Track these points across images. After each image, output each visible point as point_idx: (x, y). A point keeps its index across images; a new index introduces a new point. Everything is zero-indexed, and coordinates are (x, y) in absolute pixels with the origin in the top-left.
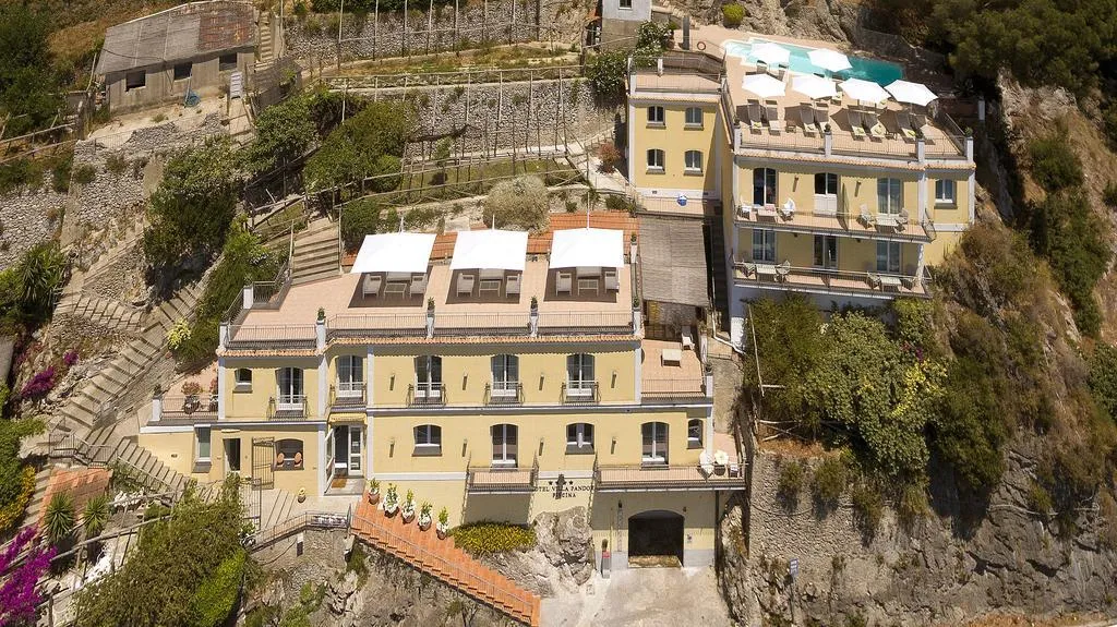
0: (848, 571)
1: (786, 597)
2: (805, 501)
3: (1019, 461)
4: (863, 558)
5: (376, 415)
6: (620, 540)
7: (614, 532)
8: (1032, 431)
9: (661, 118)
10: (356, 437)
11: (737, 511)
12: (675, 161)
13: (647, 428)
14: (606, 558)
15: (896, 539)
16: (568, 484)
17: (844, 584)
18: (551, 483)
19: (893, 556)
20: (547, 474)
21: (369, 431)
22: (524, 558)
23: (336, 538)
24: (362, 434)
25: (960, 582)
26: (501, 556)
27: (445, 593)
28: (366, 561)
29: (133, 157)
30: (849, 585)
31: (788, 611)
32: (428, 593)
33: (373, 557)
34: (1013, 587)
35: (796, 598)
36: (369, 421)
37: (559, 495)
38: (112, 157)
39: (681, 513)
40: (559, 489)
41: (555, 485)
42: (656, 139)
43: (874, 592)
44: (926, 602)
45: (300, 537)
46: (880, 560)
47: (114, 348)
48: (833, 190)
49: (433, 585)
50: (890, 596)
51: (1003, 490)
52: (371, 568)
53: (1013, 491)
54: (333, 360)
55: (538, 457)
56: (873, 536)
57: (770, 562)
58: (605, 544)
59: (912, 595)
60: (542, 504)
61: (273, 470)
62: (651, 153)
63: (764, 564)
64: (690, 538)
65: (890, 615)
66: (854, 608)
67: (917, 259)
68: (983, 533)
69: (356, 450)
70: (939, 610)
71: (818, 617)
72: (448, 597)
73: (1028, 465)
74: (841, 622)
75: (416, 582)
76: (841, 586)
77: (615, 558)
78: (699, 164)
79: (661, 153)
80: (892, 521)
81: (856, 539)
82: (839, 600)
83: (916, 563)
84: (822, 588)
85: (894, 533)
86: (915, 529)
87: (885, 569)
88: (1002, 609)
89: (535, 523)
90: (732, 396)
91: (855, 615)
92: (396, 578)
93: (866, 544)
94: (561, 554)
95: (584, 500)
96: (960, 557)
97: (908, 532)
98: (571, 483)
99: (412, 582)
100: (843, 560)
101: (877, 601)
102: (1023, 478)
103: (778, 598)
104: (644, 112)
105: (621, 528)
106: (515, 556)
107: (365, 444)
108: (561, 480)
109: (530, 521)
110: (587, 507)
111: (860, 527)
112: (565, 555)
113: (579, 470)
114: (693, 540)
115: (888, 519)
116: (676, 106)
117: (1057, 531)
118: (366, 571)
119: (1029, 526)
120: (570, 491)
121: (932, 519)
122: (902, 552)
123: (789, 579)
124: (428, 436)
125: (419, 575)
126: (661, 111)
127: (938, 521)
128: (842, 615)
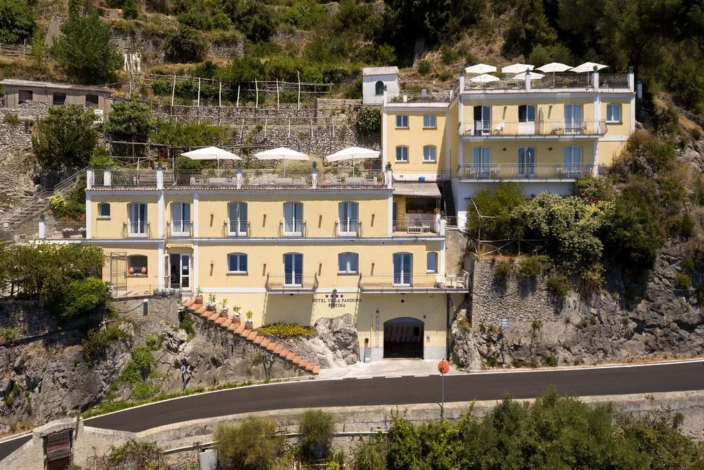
0: (544, 329)
1: (499, 346)
2: (512, 286)
3: (668, 260)
4: (555, 321)
5: (201, 244)
6: (377, 340)
7: (373, 333)
8: (677, 240)
9: (406, 123)
10: (185, 263)
11: (463, 312)
12: (416, 154)
13: (397, 257)
14: (368, 351)
15: (579, 310)
16: (339, 297)
17: (541, 336)
18: (327, 296)
19: (577, 319)
20: (324, 289)
21: (196, 255)
22: (308, 343)
23: (171, 303)
24: (190, 260)
25: (625, 337)
26: (291, 341)
27: (250, 348)
28: (194, 326)
29: (24, 118)
30: (545, 337)
31: (500, 357)
32: (239, 349)
33: (198, 323)
34: (664, 339)
35: (506, 348)
36: (195, 248)
37: (333, 305)
38: (9, 114)
39: (421, 319)
40: (333, 301)
41: (330, 298)
42: (402, 138)
43: (562, 341)
44: (601, 346)
45: (146, 300)
46: (568, 321)
47: (11, 206)
48: (532, 118)
49: (242, 343)
50: (575, 343)
51: (656, 280)
52: (197, 331)
53: (663, 280)
54: (169, 205)
55: (317, 276)
56: (562, 308)
57: (487, 328)
58: (367, 340)
59: (591, 342)
60: (321, 312)
61: (126, 277)
62: (399, 149)
63: (482, 329)
64: (428, 338)
65: (574, 355)
66: (548, 352)
67: (593, 160)
68: (642, 306)
69: (186, 272)
70: (610, 351)
71: (523, 359)
72: (253, 352)
73: (674, 262)
74: (539, 361)
75: (230, 342)
76: (539, 338)
77: (374, 352)
78: (434, 157)
79: (406, 149)
80: (576, 298)
81: (550, 311)
82: (538, 347)
83: (593, 323)
84: (526, 341)
85: (578, 306)
86: (592, 302)
87: (571, 327)
88: (655, 353)
89: (316, 325)
90: (459, 255)
91: (549, 356)
92: (215, 338)
93: (557, 313)
94: (335, 341)
95: (351, 309)
96: (625, 322)
97: (588, 304)
98: (342, 296)
99: (227, 341)
100: (540, 322)
101: (565, 347)
102: (671, 272)
103: (493, 348)
104: (393, 118)
105: (377, 329)
106: (301, 340)
107: (192, 267)
108: (334, 294)
109: (312, 324)
110: (353, 315)
111: (553, 303)
112: (338, 341)
113: (348, 286)
114: (431, 339)
115: (572, 298)
116: (416, 112)
117: (695, 301)
118: (194, 333)
119: (676, 301)
120: (341, 303)
121: (605, 295)
122: (583, 316)
123: (501, 336)
124: (238, 263)
125: (231, 336)
126: (406, 119)
127: (609, 296)
128: (540, 357)
